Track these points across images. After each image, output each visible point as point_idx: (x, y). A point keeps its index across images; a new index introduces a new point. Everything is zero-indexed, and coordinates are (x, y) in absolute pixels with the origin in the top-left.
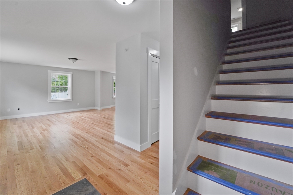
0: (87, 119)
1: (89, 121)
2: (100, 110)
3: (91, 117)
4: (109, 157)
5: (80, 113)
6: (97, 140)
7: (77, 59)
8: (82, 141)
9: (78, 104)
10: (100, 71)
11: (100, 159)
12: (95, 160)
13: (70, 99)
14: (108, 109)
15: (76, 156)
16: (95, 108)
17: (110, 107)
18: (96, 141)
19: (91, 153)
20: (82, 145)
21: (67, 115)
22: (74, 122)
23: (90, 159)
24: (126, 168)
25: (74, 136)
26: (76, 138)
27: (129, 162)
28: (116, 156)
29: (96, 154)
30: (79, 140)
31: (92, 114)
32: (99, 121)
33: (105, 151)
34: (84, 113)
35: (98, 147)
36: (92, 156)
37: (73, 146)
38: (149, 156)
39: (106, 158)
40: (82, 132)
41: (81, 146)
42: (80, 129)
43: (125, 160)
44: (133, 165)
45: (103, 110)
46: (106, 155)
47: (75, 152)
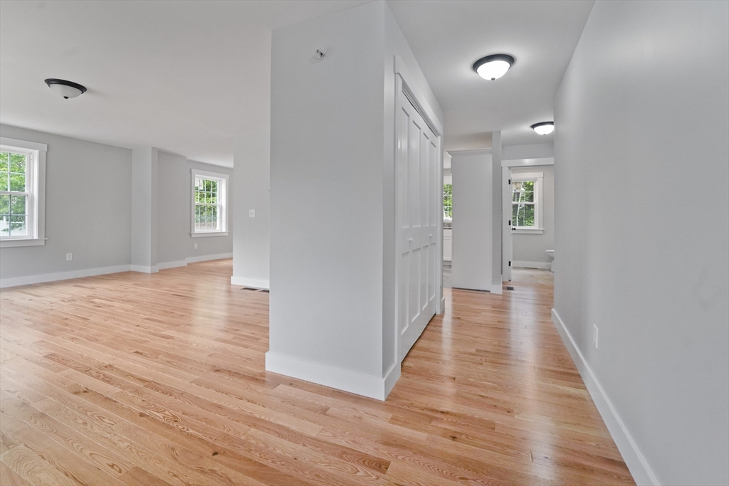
0: (115, 304)
1: (127, 310)
2: (153, 274)
3: (131, 297)
4: (286, 442)
5: (79, 284)
6: (198, 377)
7: (82, 89)
8: (137, 391)
9: (69, 257)
10: (152, 148)
11: (256, 457)
12: (240, 470)
13: (36, 237)
14: (180, 269)
15: (138, 469)
16: (133, 268)
17: (184, 263)
18: (199, 383)
19: (200, 439)
20: (143, 407)
21: (25, 295)
22: (66, 319)
23: (212, 471)
24: (387, 477)
25: (91, 375)
26: (103, 380)
27: (377, 449)
28: (314, 435)
29: (226, 437)
30: (118, 390)
31: (127, 288)
32: (168, 309)
33: (256, 418)
34: (94, 285)
35: (220, 407)
36: (215, 454)
37: (101, 418)
38: (422, 412)
39: (279, 451)
40: (118, 352)
41: (142, 415)
42: (103, 344)
43: (354, 442)
44: (400, 457)
45: (163, 272)
46: (273, 438)
47: (123, 445)
